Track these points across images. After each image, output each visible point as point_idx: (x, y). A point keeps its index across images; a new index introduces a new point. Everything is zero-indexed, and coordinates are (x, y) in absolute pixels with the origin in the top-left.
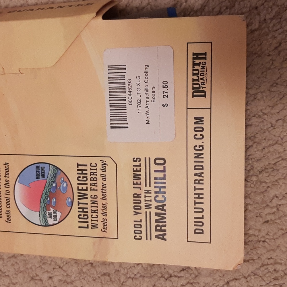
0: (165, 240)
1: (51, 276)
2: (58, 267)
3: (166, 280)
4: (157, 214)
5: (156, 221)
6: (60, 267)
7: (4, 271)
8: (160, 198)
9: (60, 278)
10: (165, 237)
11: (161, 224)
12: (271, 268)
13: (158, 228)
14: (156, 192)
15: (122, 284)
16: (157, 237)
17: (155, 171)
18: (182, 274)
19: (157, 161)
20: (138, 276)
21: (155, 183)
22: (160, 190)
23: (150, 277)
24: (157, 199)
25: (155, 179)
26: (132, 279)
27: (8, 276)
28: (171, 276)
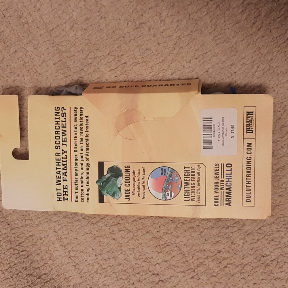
0: (231, 206)
1: (158, 230)
2: (162, 225)
3: (226, 229)
4: (227, 193)
5: (226, 196)
6: (163, 225)
7: (129, 229)
8: (229, 184)
9: (164, 231)
10: (231, 204)
11: (229, 198)
12: (282, 219)
13: (227, 200)
14: (226, 181)
15: (201, 233)
16: (227, 204)
17: (227, 170)
18: (235, 225)
19: (228, 165)
20: (210, 227)
21: (226, 176)
22: (229, 180)
23: (217, 228)
24: (227, 185)
25: (226, 174)
26: (207, 229)
27: (132, 232)
28: (228, 227)
